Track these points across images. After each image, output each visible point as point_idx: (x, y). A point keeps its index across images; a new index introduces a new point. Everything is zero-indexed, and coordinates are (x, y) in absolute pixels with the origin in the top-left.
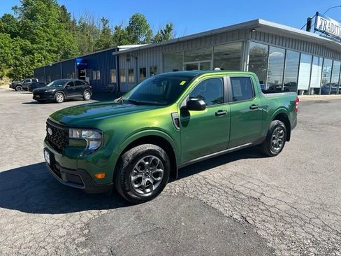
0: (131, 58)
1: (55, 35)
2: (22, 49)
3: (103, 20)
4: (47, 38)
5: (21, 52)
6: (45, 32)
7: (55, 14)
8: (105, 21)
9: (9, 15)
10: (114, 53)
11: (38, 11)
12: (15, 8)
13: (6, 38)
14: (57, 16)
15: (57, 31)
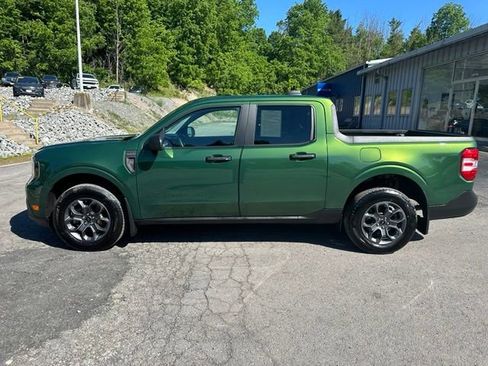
0: (381, 79)
1: (319, 53)
2: (277, 74)
3: (393, 22)
4: (306, 58)
5: (275, 78)
6: (307, 49)
7: (324, 23)
8: (395, 24)
9: (276, 34)
10: (359, 73)
11: (301, 23)
12: (280, 24)
13: (262, 62)
14: (326, 26)
15: (321, 47)
